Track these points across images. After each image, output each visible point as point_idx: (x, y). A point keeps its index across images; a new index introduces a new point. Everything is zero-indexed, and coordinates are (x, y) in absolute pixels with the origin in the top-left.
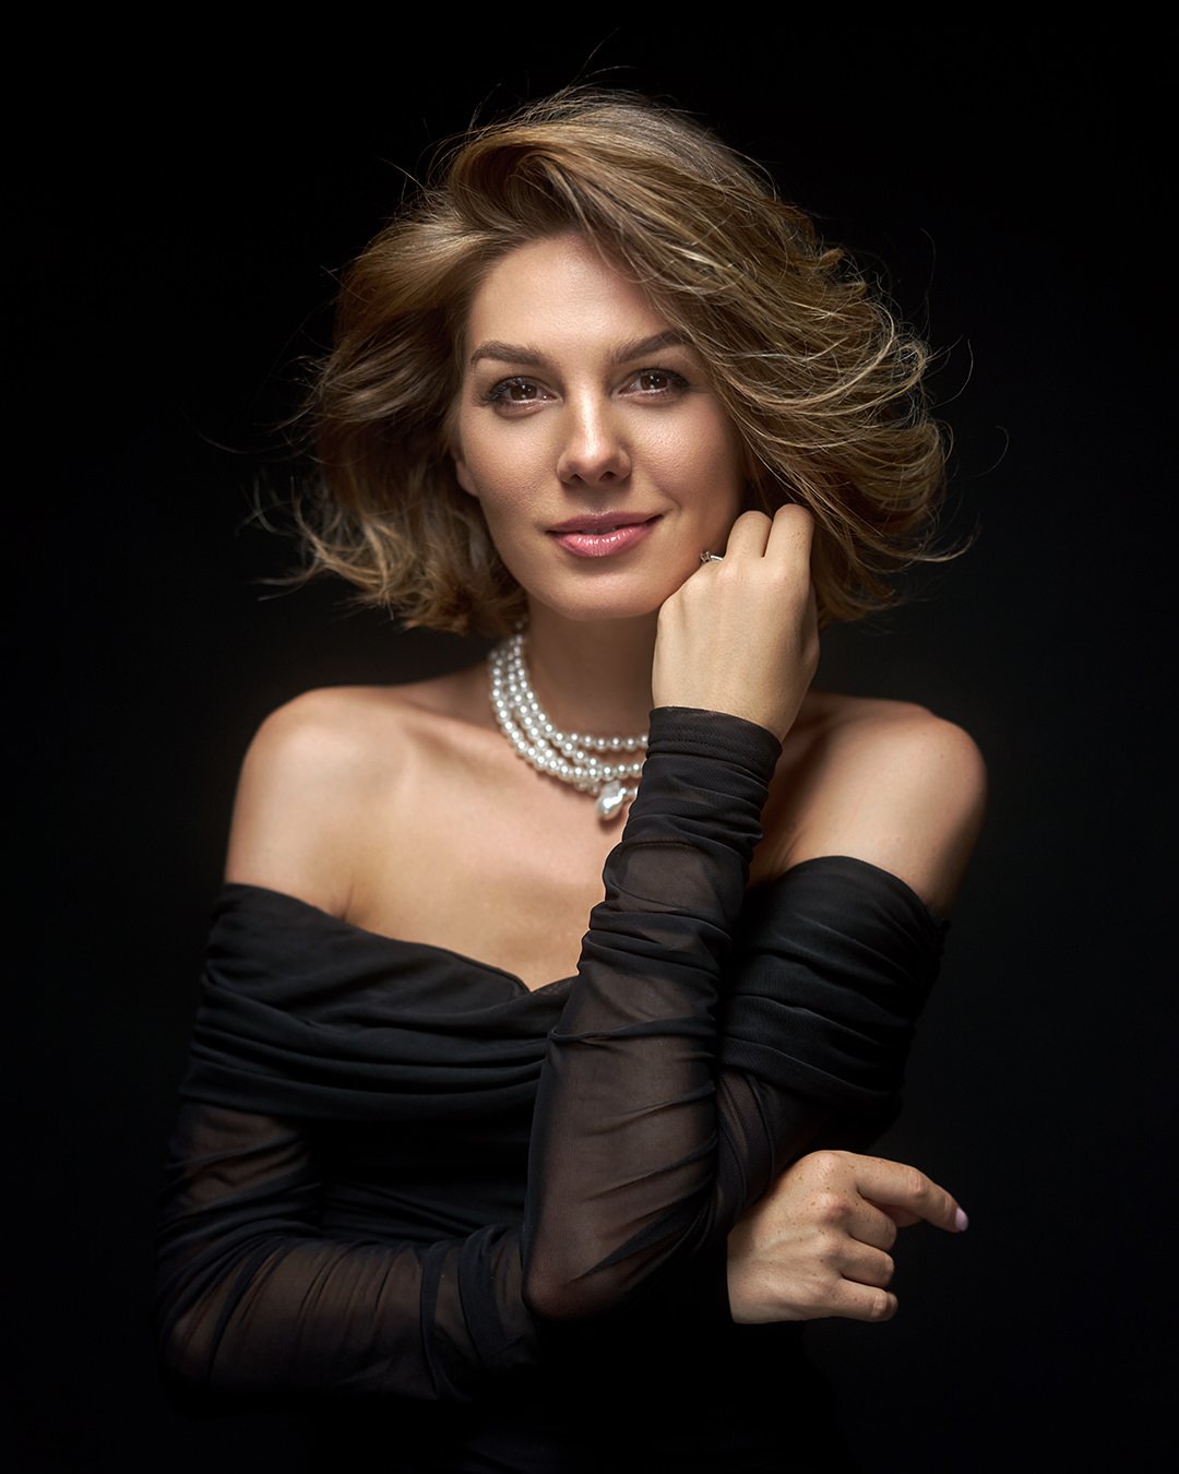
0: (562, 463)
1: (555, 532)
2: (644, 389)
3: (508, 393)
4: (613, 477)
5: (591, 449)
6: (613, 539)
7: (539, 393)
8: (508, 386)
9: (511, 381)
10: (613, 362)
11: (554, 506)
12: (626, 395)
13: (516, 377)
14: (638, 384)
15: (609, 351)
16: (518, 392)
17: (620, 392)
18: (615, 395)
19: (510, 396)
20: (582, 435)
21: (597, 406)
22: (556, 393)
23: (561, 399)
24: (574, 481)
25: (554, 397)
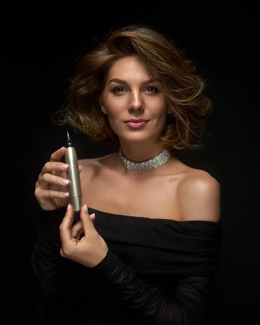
0: (129, 106)
1: (126, 122)
2: (148, 91)
3: (117, 90)
4: (141, 110)
5: (136, 103)
6: (139, 124)
7: (124, 90)
8: (118, 88)
9: (118, 87)
10: (142, 85)
11: (126, 116)
12: (144, 92)
13: (120, 86)
14: (147, 90)
15: (142, 82)
16: (119, 90)
17: (143, 92)
18: (142, 92)
19: (117, 91)
20: (135, 100)
21: (138, 94)
22: (128, 91)
23: (129, 92)
24: (132, 111)
25: (128, 92)
